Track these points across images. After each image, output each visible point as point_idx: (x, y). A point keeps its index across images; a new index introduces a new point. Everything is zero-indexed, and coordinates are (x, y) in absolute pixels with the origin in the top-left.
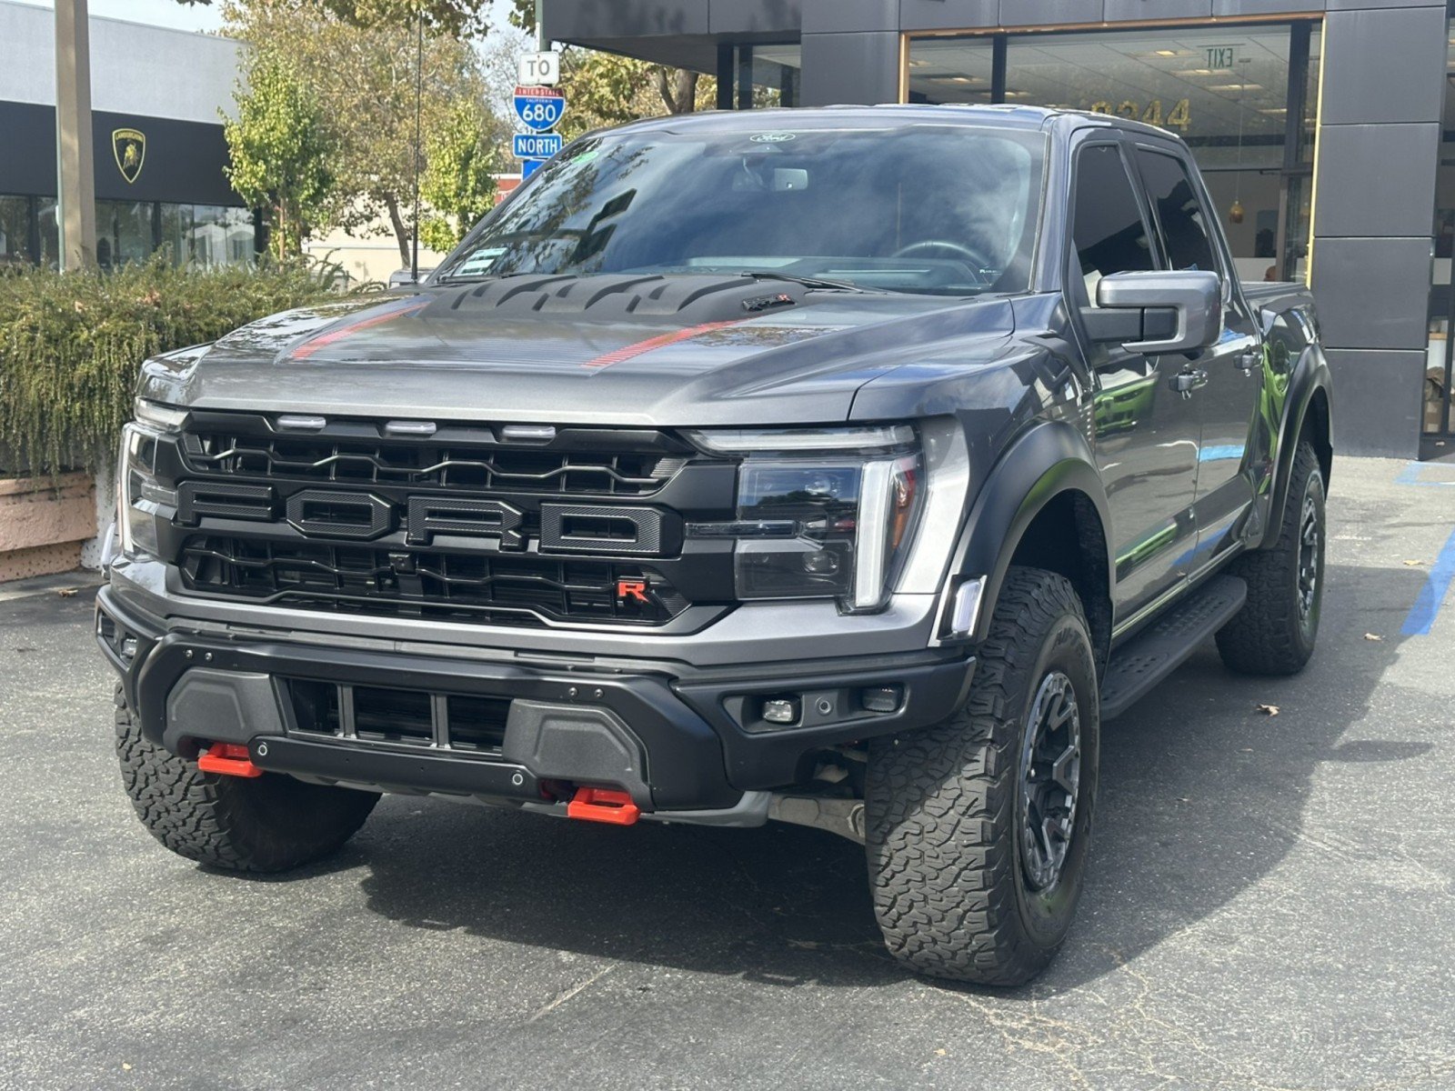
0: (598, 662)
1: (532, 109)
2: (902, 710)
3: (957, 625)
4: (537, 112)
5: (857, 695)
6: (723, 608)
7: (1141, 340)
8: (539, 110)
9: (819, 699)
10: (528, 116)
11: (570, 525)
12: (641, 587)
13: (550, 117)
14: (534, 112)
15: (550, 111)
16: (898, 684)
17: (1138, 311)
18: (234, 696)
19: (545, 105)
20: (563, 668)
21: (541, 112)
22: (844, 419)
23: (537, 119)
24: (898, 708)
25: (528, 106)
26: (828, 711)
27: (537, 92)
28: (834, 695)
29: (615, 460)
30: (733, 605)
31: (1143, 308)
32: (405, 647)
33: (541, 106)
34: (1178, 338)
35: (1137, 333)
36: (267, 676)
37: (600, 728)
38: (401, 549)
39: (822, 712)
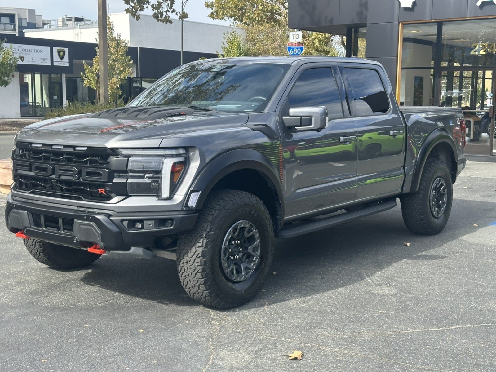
0: (94, 210)
1: (293, 50)
2: (172, 227)
3: (190, 204)
4: (295, 51)
5: (162, 222)
6: (125, 197)
7: (301, 126)
8: (295, 50)
9: (149, 222)
10: (292, 52)
11: (89, 174)
12: (104, 190)
13: (299, 52)
14: (293, 51)
15: (299, 50)
16: (172, 219)
17: (300, 118)
18: (19, 217)
19: (297, 49)
20: (85, 211)
21: (296, 51)
22: (158, 147)
23: (295, 53)
24: (171, 226)
25: (292, 49)
27: (295, 44)
28: (153, 222)
29: (100, 156)
30: (128, 196)
31: (301, 117)
32: (55, 205)
33: (296, 49)
34: (312, 126)
35: (299, 124)
36: (26, 212)
37: (91, 228)
38: (54, 179)
39: (150, 227)
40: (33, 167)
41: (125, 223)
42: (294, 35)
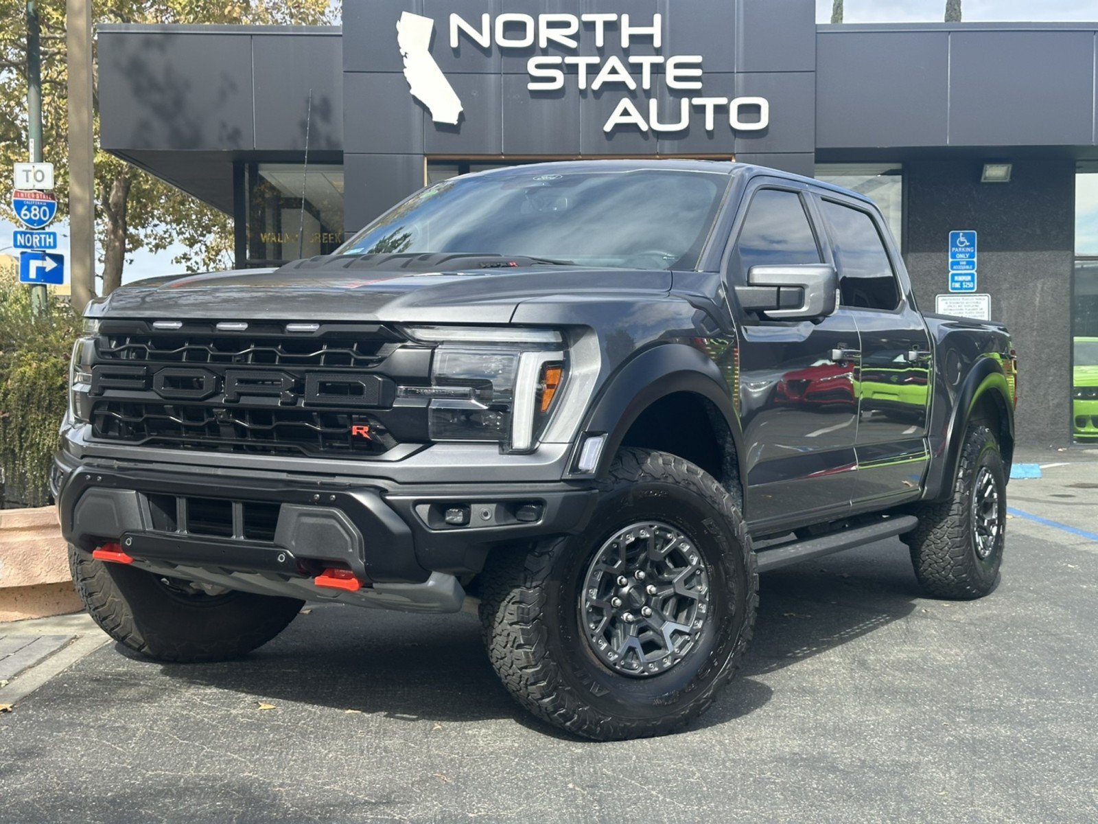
0: (338, 480)
1: (29, 210)
2: (540, 522)
3: (583, 465)
4: (33, 212)
5: (512, 507)
6: (421, 445)
8: (35, 210)
9: (483, 508)
10: (25, 215)
11: (323, 388)
12: (366, 429)
13: (45, 216)
14: (30, 212)
15: (45, 211)
16: (540, 502)
18: (113, 506)
19: (40, 207)
20: (315, 484)
21: (37, 212)
22: (508, 322)
23: (33, 218)
24: (537, 520)
25: (26, 207)
26: (488, 518)
27: (33, 196)
28: (494, 506)
29: (356, 345)
30: (427, 444)
33: (37, 208)
36: (135, 492)
37: (333, 522)
38: (220, 406)
39: (484, 519)
40: (158, 378)
41: (423, 510)
42: (27, 171)
